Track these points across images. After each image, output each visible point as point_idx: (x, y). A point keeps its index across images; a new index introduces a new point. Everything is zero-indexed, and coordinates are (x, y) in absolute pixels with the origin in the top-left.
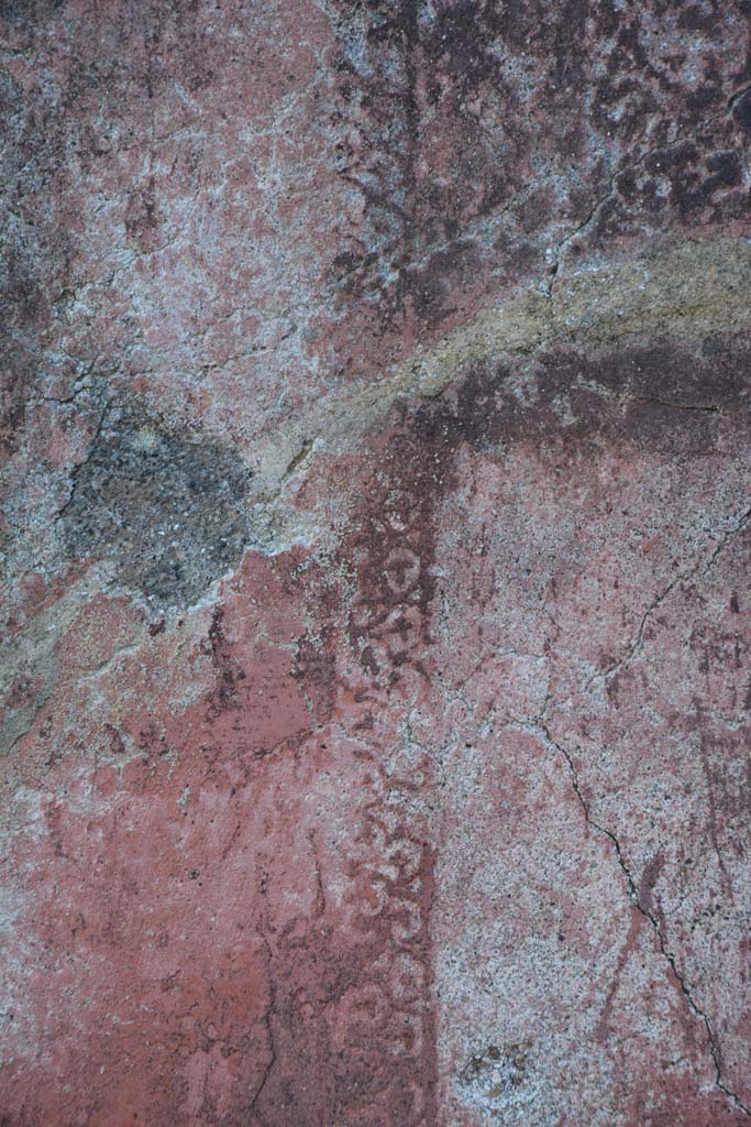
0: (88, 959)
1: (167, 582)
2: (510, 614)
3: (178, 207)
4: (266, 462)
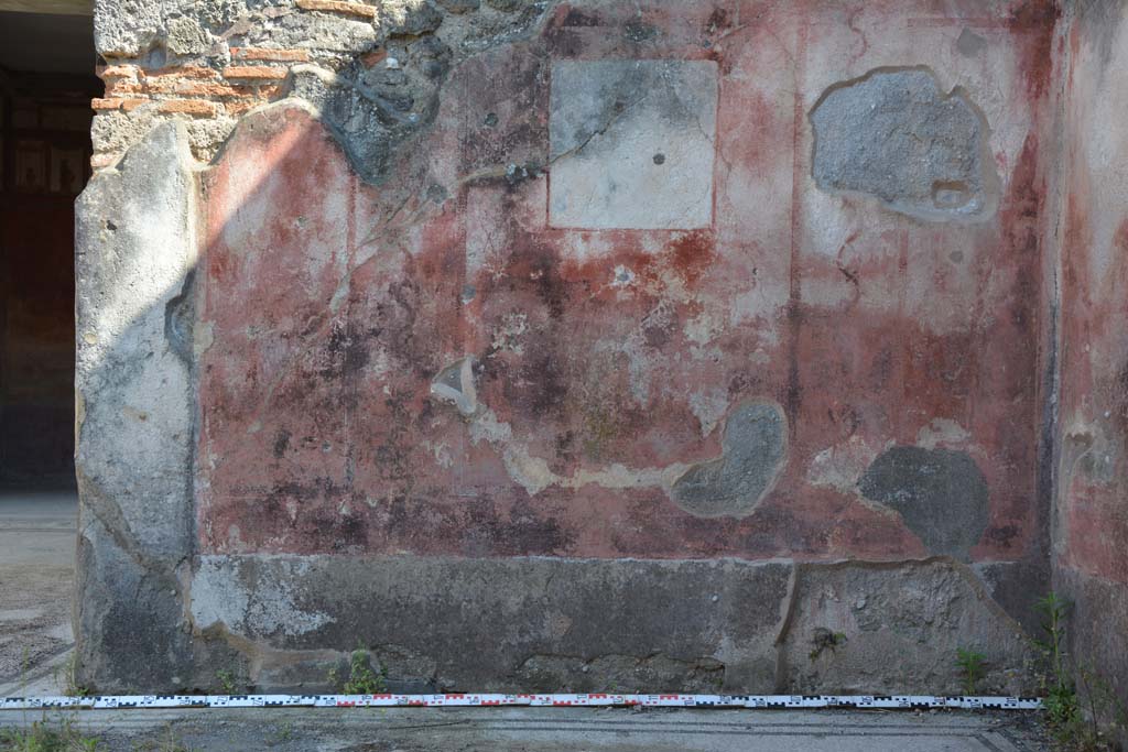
0: (428, 242)
1: (438, 201)
2: (476, 206)
3: (440, 161)
4: (449, 189)
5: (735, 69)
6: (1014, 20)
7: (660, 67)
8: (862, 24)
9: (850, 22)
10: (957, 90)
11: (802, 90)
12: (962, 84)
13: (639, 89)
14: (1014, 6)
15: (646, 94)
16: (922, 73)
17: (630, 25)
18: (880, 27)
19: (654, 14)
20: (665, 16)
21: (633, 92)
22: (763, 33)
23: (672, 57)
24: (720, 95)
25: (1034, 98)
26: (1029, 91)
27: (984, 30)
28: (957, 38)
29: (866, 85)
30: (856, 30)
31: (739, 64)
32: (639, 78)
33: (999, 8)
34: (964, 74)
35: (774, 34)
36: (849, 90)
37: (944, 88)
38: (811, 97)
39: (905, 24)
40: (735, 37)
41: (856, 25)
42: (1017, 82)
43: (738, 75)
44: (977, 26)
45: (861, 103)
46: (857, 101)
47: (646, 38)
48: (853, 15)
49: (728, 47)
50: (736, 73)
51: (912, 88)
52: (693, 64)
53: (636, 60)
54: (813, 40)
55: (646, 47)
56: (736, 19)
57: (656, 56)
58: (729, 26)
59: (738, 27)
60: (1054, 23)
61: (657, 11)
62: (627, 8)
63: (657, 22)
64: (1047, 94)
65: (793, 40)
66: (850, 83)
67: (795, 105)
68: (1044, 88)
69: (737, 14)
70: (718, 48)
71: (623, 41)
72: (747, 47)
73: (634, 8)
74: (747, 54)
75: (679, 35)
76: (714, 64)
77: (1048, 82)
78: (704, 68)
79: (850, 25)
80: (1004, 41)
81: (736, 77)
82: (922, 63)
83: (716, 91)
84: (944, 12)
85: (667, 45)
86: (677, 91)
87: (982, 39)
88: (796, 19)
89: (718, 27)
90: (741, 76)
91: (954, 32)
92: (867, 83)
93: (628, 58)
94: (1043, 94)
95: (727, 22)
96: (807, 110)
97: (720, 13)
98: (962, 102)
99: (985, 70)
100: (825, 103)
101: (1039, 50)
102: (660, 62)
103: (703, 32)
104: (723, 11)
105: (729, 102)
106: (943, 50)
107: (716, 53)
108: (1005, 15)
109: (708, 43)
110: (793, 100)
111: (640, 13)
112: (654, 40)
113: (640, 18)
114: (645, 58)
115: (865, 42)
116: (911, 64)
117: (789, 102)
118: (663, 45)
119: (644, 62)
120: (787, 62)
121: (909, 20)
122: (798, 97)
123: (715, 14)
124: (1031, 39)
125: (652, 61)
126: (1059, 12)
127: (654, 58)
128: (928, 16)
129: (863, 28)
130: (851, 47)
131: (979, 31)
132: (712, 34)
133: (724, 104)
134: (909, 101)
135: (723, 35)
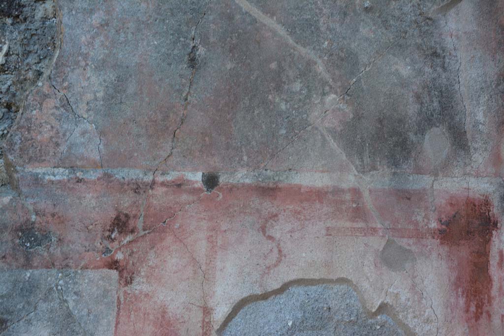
5: (137, 279)
6: (445, 231)
7: (52, 277)
8: (278, 230)
9: (263, 229)
10: (383, 308)
11: (211, 303)
12: (389, 300)
13: (28, 303)
14: (443, 216)
15: (35, 308)
16: (343, 287)
17: (22, 230)
18: (297, 235)
19: (50, 219)
20: (62, 221)
21: (20, 306)
22: (169, 239)
23: (67, 266)
24: (119, 309)
25: (473, 320)
26: (467, 311)
27: (411, 241)
28: (381, 249)
29: (283, 298)
30: (270, 238)
31: (143, 274)
32: (29, 289)
33: (426, 217)
34: (391, 290)
35: (181, 241)
36: (263, 303)
37: (368, 305)
38: (221, 312)
39: (324, 232)
40: (139, 244)
41: (271, 232)
42: (452, 300)
43: (140, 286)
44: (403, 237)
45: (277, 318)
46: (272, 316)
47: (39, 245)
48: (267, 221)
49: (130, 255)
50: (139, 283)
51: (333, 304)
52: (91, 274)
53: (26, 269)
54: (224, 247)
55: (39, 254)
56: (140, 224)
57: (49, 265)
58: (132, 231)
59: (142, 233)
60: (491, 235)
61: (53, 215)
62: (20, 213)
63: (52, 228)
64: (489, 316)
65: (202, 248)
66: (265, 297)
67: (203, 321)
68: (485, 308)
69: (141, 219)
70: (119, 256)
71: (14, 249)
72: (152, 255)
73: (27, 212)
74: (151, 263)
75: (77, 241)
76: (114, 274)
77: (489, 302)
78: (103, 278)
79: (264, 232)
80: (434, 255)
81: (138, 287)
82: (342, 276)
83: (116, 304)
84: (366, 221)
85: (62, 253)
86: (71, 304)
87: (410, 251)
88: (204, 224)
89: (120, 233)
90: (145, 288)
91: (377, 243)
92: (284, 296)
93: (18, 267)
94: (484, 314)
95: (131, 228)
96: (216, 327)
97: (123, 218)
98: (390, 320)
99: (413, 286)
100: (237, 319)
101: (475, 264)
102: (54, 271)
103: (104, 238)
104: (127, 216)
105: (129, 317)
106: (366, 262)
107: (117, 262)
108: (434, 225)
109: (108, 251)
110: (200, 315)
111: (33, 218)
112: (48, 247)
113: (34, 223)
114: (37, 267)
115: (280, 251)
116: (331, 277)
117: (197, 317)
118: (57, 252)
119: (36, 272)
120: (195, 273)
121: (328, 229)
122: (207, 311)
123: (117, 218)
124: (464, 251)
125: (44, 271)
126: (495, 224)
127: (47, 267)
128: (348, 224)
129: (277, 235)
130: (266, 257)
131: (404, 242)
132: (113, 240)
133: (123, 319)
134: (330, 319)
135: (125, 242)
